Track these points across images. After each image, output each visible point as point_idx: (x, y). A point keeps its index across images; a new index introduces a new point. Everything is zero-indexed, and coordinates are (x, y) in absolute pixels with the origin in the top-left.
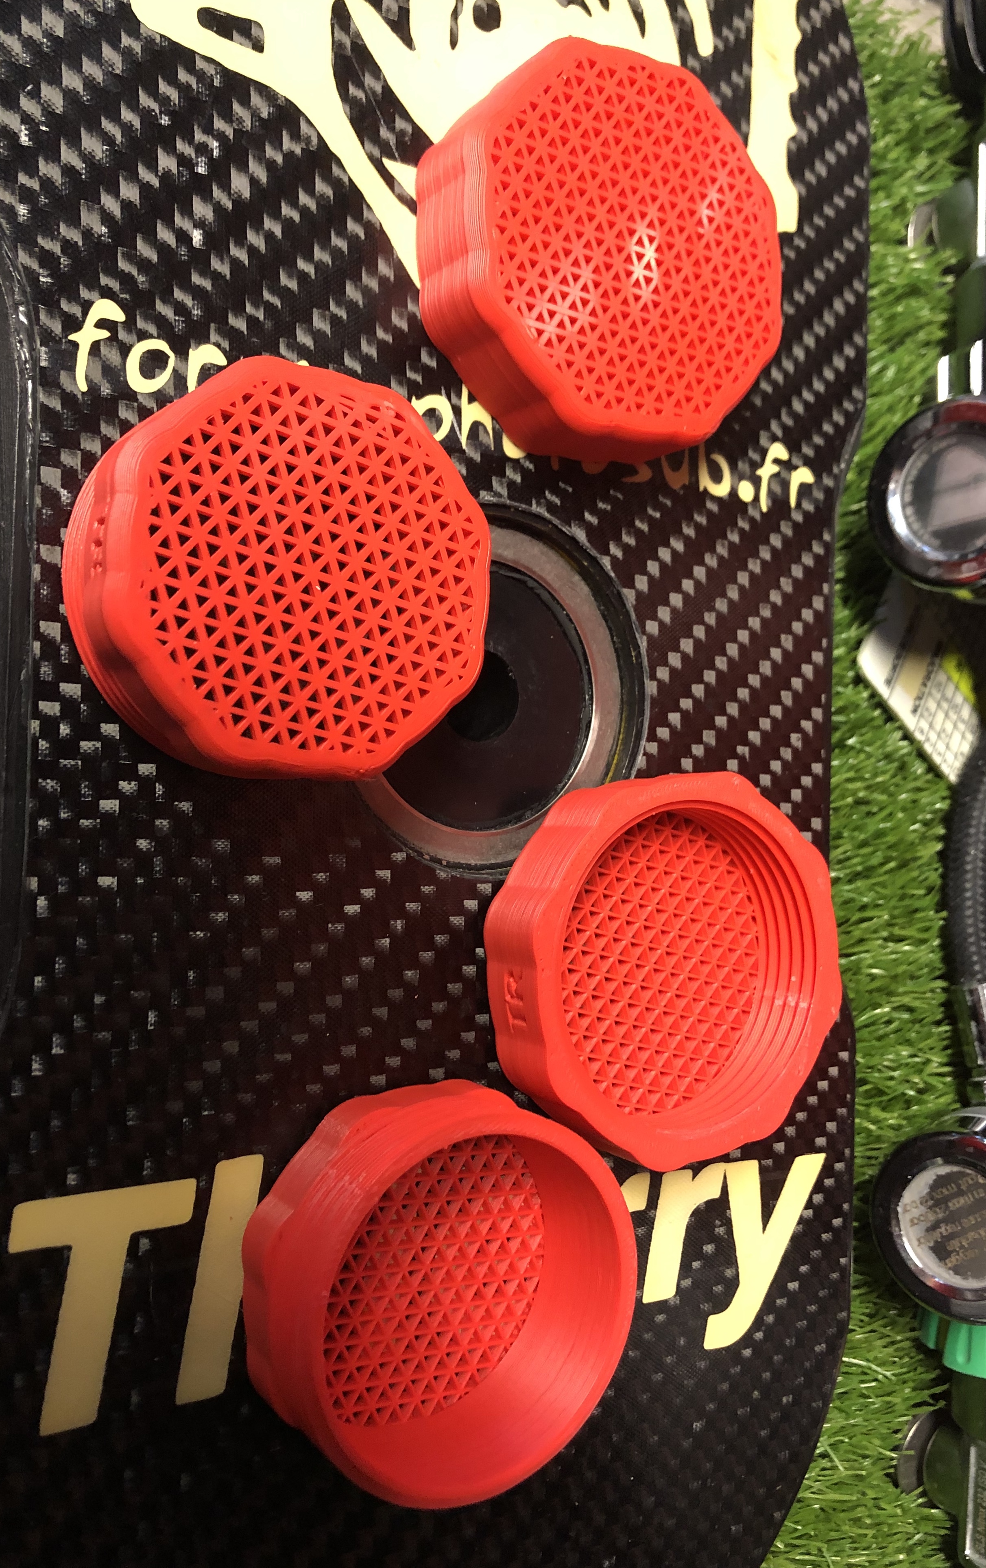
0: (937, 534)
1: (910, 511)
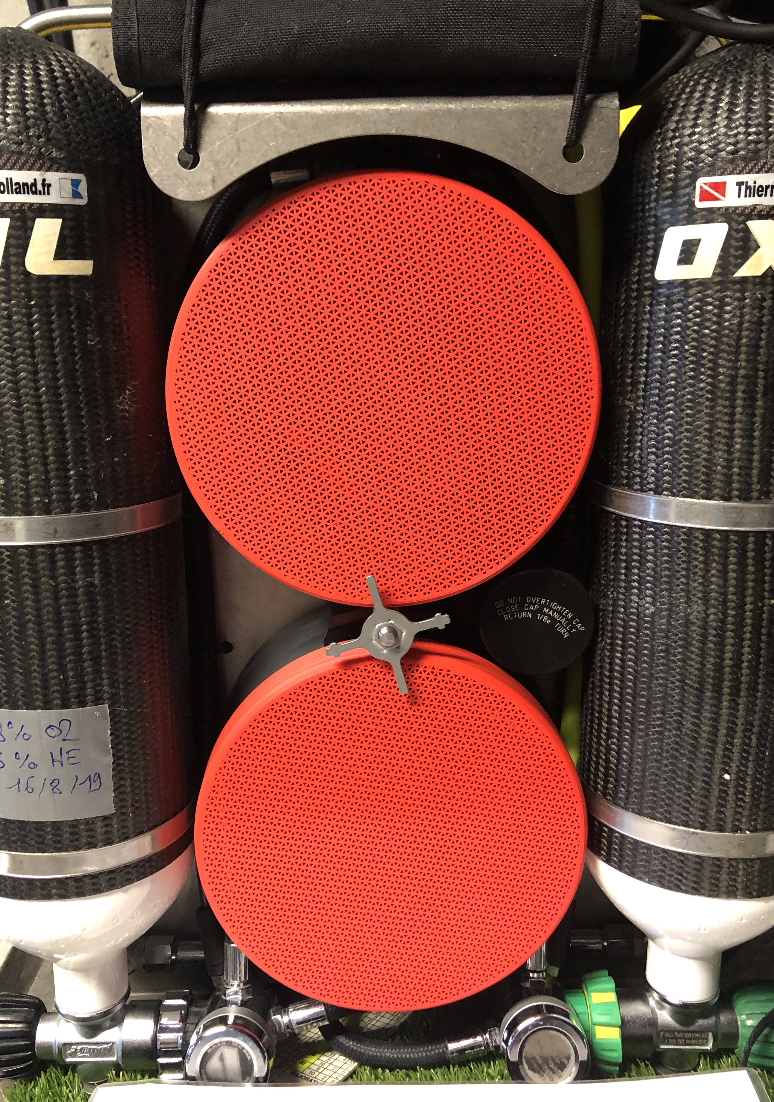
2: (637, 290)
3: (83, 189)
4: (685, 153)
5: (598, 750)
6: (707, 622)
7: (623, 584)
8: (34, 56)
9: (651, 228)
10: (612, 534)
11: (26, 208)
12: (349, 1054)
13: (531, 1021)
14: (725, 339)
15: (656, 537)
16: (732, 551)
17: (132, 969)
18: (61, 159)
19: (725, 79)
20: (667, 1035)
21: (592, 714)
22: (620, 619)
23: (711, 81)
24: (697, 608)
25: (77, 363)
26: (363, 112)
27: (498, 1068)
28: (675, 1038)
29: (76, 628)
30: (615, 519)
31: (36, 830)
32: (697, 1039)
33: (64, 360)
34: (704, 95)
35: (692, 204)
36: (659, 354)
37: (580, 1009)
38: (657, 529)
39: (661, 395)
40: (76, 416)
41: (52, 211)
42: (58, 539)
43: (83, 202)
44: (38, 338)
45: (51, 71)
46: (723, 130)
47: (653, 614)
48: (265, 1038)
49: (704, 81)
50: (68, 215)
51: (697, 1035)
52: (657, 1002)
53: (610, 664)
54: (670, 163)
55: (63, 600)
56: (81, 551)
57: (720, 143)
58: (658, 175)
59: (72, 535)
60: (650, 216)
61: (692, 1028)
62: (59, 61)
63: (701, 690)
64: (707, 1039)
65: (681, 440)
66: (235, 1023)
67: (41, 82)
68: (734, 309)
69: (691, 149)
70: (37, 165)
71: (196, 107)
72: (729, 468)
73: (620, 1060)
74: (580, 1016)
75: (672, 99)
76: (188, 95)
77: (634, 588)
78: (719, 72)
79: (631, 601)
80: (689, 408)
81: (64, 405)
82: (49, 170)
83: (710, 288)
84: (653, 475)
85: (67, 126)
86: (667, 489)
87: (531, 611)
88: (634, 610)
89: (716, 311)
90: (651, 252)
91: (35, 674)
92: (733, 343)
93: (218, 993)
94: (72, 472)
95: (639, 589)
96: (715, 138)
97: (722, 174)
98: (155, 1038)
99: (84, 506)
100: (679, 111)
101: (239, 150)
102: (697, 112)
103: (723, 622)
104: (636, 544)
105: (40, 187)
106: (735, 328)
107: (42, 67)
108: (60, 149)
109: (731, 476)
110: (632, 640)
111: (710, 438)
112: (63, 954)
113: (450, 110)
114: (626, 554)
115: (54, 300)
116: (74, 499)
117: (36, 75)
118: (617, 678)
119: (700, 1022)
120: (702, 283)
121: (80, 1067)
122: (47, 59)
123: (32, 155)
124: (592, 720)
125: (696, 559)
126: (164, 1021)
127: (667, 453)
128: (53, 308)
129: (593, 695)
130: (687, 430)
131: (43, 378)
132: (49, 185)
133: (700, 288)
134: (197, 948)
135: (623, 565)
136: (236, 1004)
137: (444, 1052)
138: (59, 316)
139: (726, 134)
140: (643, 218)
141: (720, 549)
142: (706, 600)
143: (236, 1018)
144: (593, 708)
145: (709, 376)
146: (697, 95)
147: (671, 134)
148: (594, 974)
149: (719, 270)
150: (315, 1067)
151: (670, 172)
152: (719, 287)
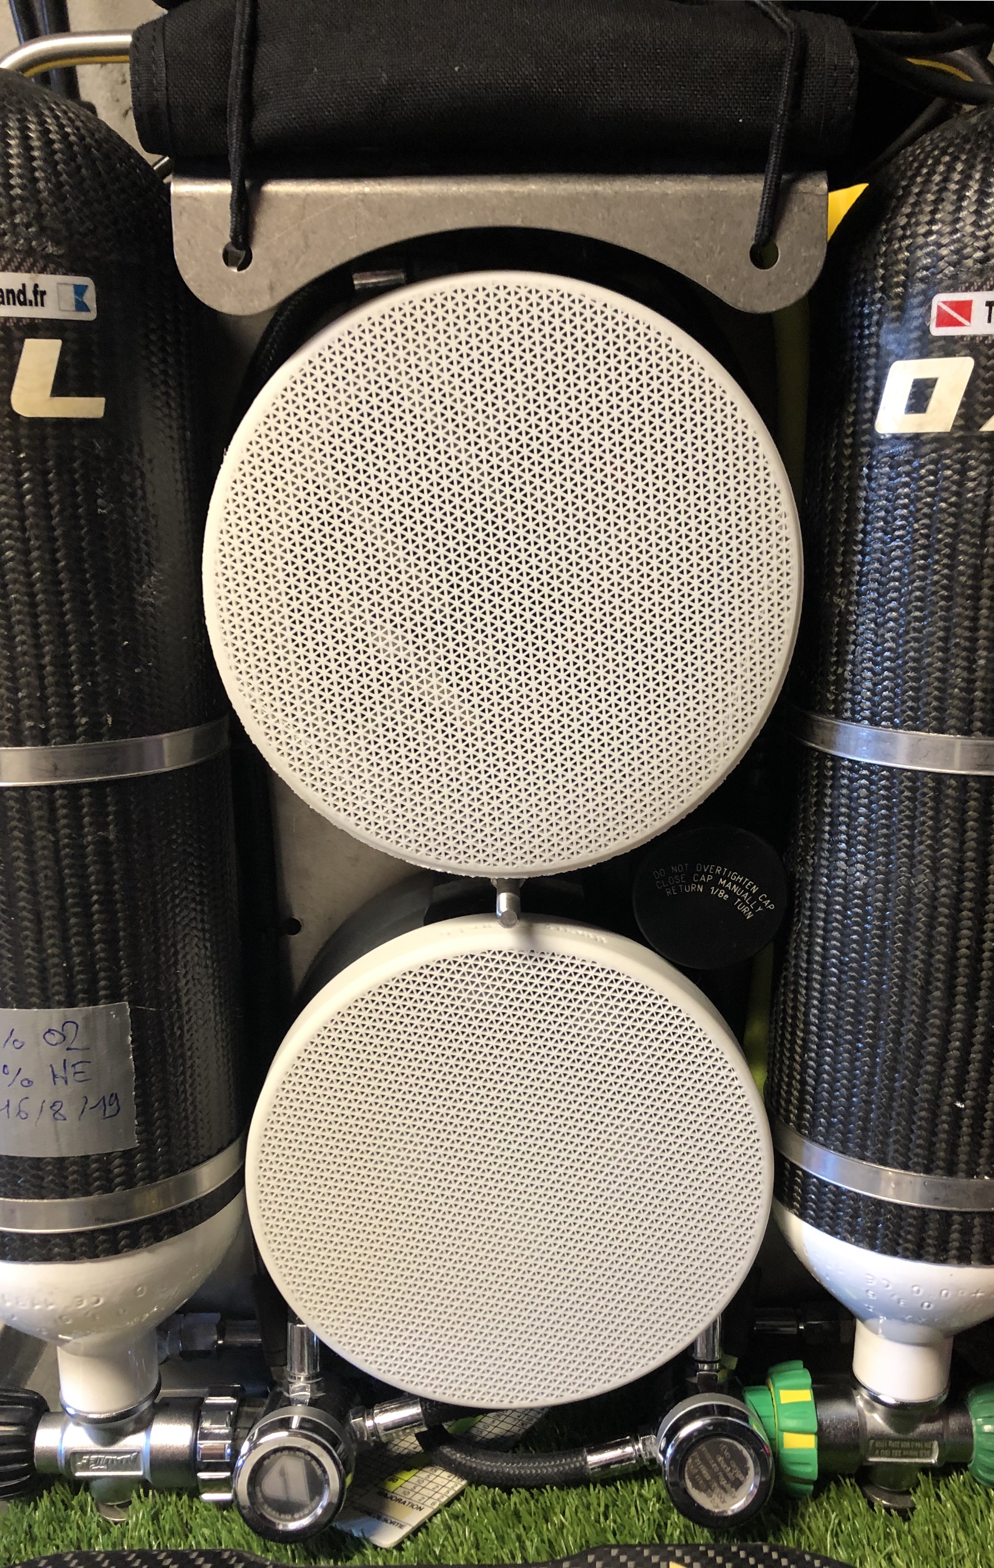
0: (312, 1499)
1: (296, 1516)
2: (852, 446)
3: (90, 298)
4: (919, 259)
5: (791, 1068)
6: (936, 899)
7: (826, 846)
8: (21, 111)
9: (872, 361)
10: (813, 778)
11: (11, 324)
12: (457, 1470)
13: (697, 1424)
14: (967, 516)
15: (872, 783)
16: (972, 803)
17: (164, 1357)
18: (59, 256)
19: (975, 157)
20: (878, 1444)
21: (784, 1020)
22: (821, 892)
23: (956, 159)
24: (924, 878)
25: (83, 539)
26: (477, 195)
27: (654, 1488)
28: (888, 1448)
29: (84, 897)
30: (817, 759)
31: (31, 1167)
32: (918, 1449)
33: (65, 535)
34: (946, 179)
35: (926, 331)
36: (880, 534)
37: (763, 1411)
38: (872, 773)
39: (882, 591)
40: (82, 613)
41: (48, 329)
42: (59, 777)
43: (91, 316)
44: (30, 503)
45: (45, 132)
46: (969, 229)
47: (866, 886)
48: (341, 1448)
49: (947, 158)
50: (70, 335)
51: (918, 1445)
52: (867, 1402)
53: (809, 953)
54: (897, 273)
55: (66, 862)
56: (90, 795)
57: (966, 246)
58: (883, 289)
59: (78, 772)
60: (870, 345)
61: (911, 1435)
62: (57, 118)
63: (926, 990)
64: (931, 1450)
65: (906, 652)
66: (300, 1427)
67: (32, 148)
68: (981, 474)
69: (928, 254)
70: (27, 264)
71: (247, 184)
72: (970, 690)
73: (815, 1476)
74: (764, 1420)
75: (904, 183)
76: (235, 168)
77: (841, 851)
78: (968, 147)
79: (836, 869)
80: (918, 609)
81: (66, 596)
82: (43, 271)
83: (949, 446)
84: (868, 699)
85: (67, 210)
86: (886, 719)
87: (702, 883)
88: (840, 881)
89: (956, 477)
90: (870, 394)
91: (29, 960)
92: (978, 521)
93: (278, 1389)
94: (77, 688)
95: (847, 852)
96: (958, 240)
97: (967, 289)
98: (194, 1448)
99: (94, 733)
100: (912, 200)
101: (307, 246)
102: (936, 202)
103: (957, 898)
104: (844, 791)
105: (30, 296)
106: (981, 501)
107: (32, 126)
108: (57, 243)
109: (972, 701)
110: (837, 920)
111: (945, 650)
112: (69, 1334)
113: (596, 194)
114: (831, 805)
115: (51, 452)
116: (80, 725)
117: (25, 138)
118: (817, 972)
119: (923, 1428)
120: (939, 440)
121: (94, 1484)
122: (40, 115)
123: (18, 251)
124: (783, 1028)
125: (923, 813)
126: (206, 1425)
127: (888, 669)
128: (51, 463)
129: (785, 994)
130: (916, 640)
131: (37, 559)
132: (43, 293)
133: (934, 445)
134: (252, 1331)
135: (828, 820)
136: (302, 1403)
137: (582, 1467)
138: (57, 474)
139: (973, 235)
140: (861, 347)
141: (956, 799)
142: (935, 869)
143: (303, 1420)
144: (784, 1011)
145: (946, 566)
146: (937, 178)
147: (900, 232)
148: (784, 1366)
149: (961, 422)
150: (409, 1486)
151: (898, 285)
152: (959, 445)
